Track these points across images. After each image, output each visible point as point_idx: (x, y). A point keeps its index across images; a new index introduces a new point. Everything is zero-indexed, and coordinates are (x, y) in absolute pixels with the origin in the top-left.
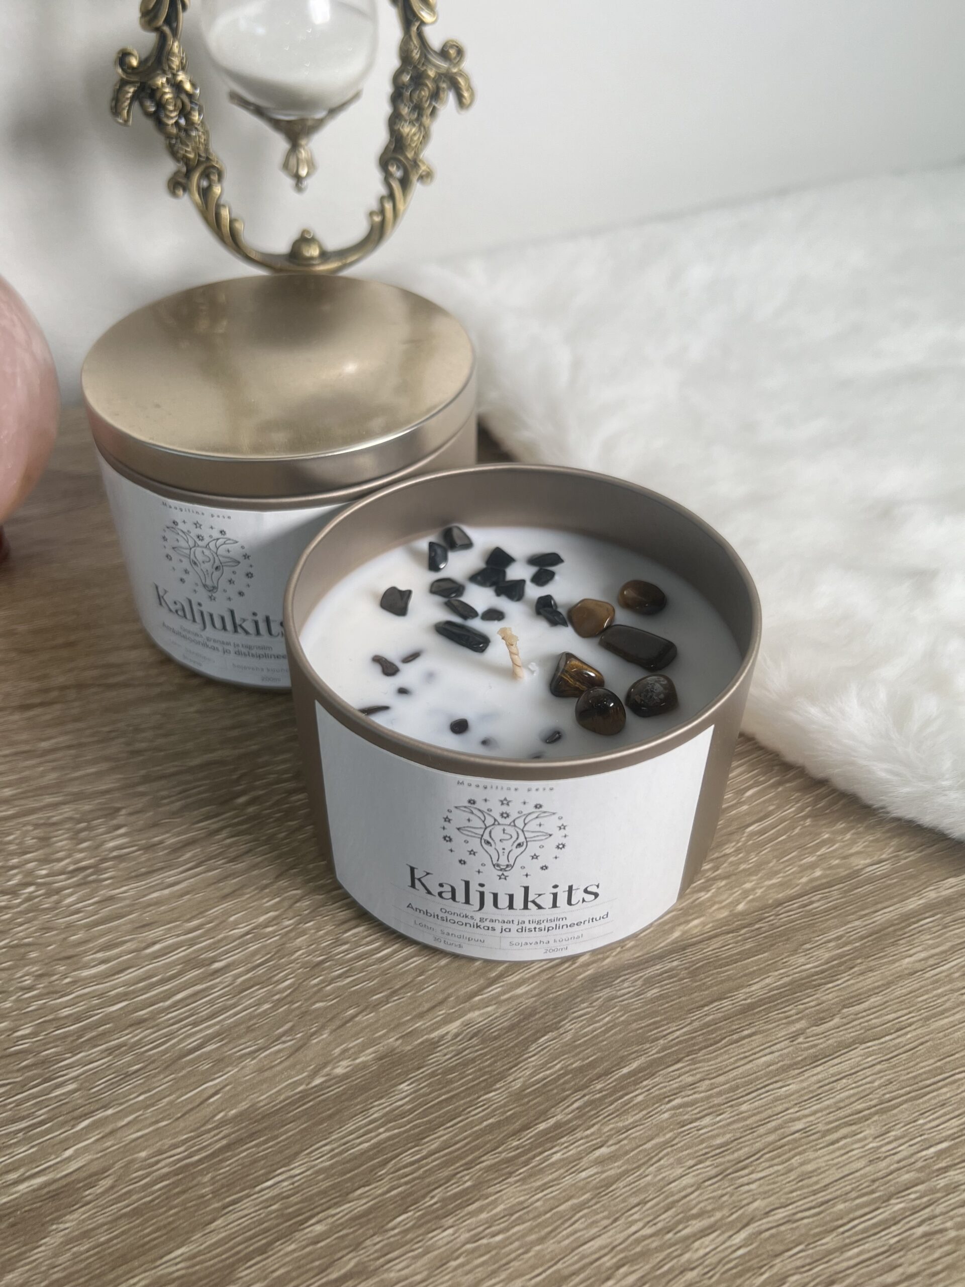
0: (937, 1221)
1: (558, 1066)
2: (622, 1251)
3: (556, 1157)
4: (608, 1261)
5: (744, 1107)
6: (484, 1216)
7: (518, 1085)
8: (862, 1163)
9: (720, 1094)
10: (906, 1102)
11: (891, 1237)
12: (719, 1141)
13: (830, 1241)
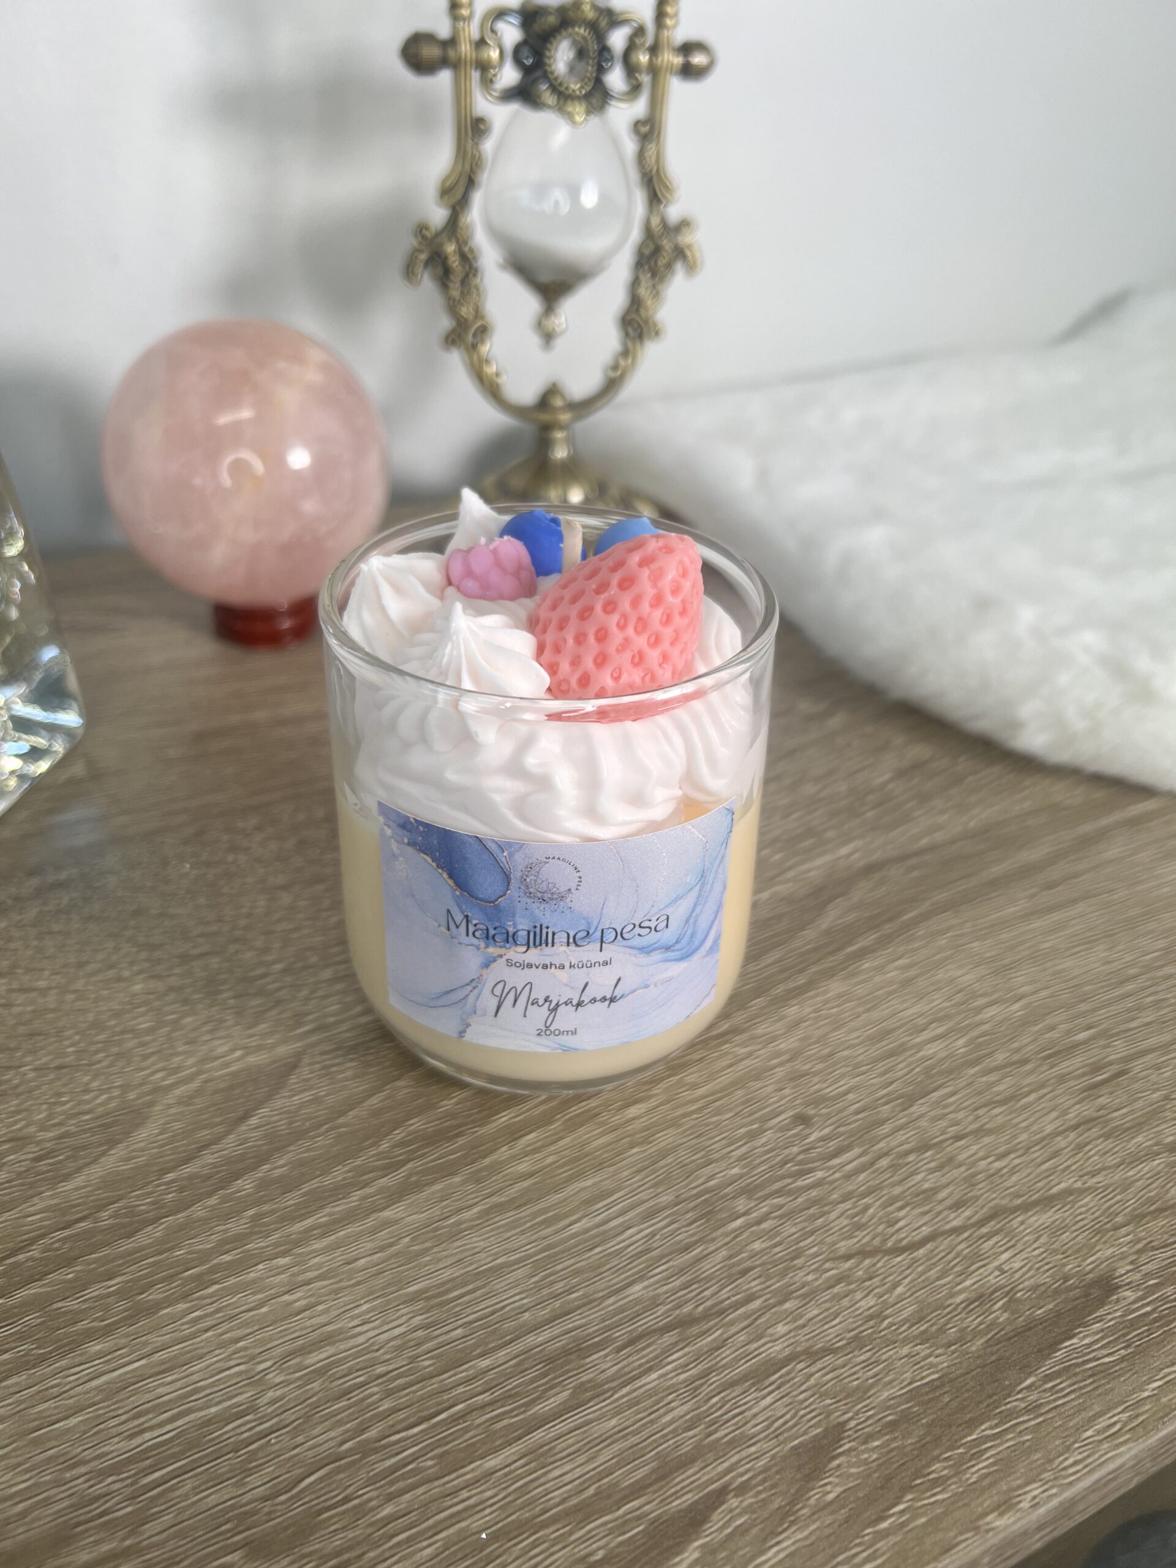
0: (1162, 993)
1: (852, 916)
2: (932, 1014)
3: (866, 966)
4: (921, 1021)
5: (1003, 936)
6: (819, 999)
7: (824, 926)
8: (1097, 965)
9: (982, 929)
10: (1123, 931)
11: (1129, 1003)
12: (988, 955)
13: (1083, 1007)
